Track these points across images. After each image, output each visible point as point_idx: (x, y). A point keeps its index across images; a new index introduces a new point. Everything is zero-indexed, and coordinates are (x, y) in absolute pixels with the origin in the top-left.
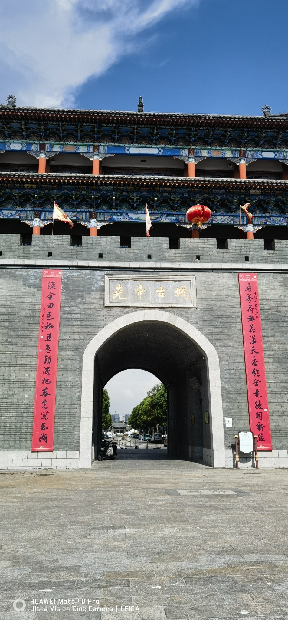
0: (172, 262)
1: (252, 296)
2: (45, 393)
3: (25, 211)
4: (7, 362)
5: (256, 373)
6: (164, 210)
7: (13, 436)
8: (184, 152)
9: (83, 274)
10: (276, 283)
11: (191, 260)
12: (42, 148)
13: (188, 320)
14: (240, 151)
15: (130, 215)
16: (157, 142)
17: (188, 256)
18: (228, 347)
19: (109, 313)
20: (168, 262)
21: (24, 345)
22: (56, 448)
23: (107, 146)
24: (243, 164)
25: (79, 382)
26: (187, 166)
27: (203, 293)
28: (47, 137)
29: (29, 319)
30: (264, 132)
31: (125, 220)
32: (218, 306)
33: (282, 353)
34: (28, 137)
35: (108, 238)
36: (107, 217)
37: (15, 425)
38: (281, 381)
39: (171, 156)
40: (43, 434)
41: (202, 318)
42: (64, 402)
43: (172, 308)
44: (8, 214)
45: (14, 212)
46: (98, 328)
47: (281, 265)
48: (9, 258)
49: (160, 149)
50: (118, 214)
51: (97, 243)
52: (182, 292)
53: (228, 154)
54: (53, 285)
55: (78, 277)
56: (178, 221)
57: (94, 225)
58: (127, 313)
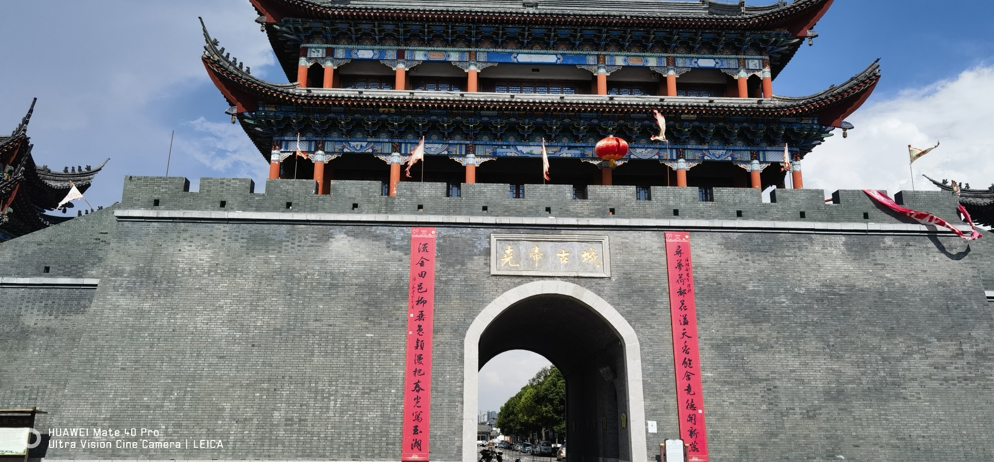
0: (578, 217)
1: (683, 263)
2: (417, 387)
3: (379, 142)
4: (368, 347)
5: (687, 363)
6: (565, 141)
7: (379, 441)
8: (592, 60)
9: (463, 233)
10: (714, 245)
11: (603, 215)
12: (400, 55)
13: (599, 293)
14: (667, 58)
15: (520, 148)
16: (555, 47)
17: (599, 209)
18: (651, 330)
19: (497, 284)
20: (573, 217)
21: (389, 326)
22: (432, 457)
23: (488, 52)
24: (672, 75)
25: (460, 373)
26: (595, 78)
27: (618, 258)
28: (407, 42)
29: (397, 291)
30: (700, 33)
31: (513, 155)
32: (638, 275)
33: (721, 338)
34: (381, 42)
35: (495, 186)
36: (489, 150)
37: (380, 428)
38: (721, 374)
39: (575, 65)
40: (416, 440)
41: (618, 291)
42: (441, 399)
43: (578, 277)
44: (357, 147)
45: (364, 144)
46: (483, 303)
47: (721, 221)
48: (367, 213)
49: (558, 56)
50: (504, 147)
51: (480, 192)
52: (591, 256)
53: (652, 62)
54: (425, 248)
55: (456, 237)
56: (583, 156)
57: (472, 161)
58: (520, 284)
